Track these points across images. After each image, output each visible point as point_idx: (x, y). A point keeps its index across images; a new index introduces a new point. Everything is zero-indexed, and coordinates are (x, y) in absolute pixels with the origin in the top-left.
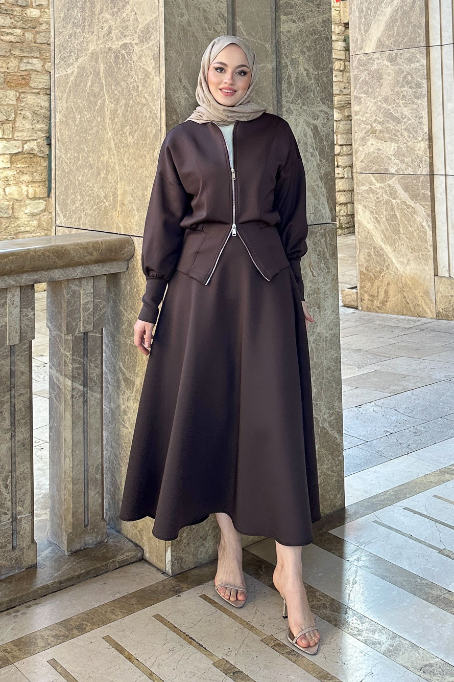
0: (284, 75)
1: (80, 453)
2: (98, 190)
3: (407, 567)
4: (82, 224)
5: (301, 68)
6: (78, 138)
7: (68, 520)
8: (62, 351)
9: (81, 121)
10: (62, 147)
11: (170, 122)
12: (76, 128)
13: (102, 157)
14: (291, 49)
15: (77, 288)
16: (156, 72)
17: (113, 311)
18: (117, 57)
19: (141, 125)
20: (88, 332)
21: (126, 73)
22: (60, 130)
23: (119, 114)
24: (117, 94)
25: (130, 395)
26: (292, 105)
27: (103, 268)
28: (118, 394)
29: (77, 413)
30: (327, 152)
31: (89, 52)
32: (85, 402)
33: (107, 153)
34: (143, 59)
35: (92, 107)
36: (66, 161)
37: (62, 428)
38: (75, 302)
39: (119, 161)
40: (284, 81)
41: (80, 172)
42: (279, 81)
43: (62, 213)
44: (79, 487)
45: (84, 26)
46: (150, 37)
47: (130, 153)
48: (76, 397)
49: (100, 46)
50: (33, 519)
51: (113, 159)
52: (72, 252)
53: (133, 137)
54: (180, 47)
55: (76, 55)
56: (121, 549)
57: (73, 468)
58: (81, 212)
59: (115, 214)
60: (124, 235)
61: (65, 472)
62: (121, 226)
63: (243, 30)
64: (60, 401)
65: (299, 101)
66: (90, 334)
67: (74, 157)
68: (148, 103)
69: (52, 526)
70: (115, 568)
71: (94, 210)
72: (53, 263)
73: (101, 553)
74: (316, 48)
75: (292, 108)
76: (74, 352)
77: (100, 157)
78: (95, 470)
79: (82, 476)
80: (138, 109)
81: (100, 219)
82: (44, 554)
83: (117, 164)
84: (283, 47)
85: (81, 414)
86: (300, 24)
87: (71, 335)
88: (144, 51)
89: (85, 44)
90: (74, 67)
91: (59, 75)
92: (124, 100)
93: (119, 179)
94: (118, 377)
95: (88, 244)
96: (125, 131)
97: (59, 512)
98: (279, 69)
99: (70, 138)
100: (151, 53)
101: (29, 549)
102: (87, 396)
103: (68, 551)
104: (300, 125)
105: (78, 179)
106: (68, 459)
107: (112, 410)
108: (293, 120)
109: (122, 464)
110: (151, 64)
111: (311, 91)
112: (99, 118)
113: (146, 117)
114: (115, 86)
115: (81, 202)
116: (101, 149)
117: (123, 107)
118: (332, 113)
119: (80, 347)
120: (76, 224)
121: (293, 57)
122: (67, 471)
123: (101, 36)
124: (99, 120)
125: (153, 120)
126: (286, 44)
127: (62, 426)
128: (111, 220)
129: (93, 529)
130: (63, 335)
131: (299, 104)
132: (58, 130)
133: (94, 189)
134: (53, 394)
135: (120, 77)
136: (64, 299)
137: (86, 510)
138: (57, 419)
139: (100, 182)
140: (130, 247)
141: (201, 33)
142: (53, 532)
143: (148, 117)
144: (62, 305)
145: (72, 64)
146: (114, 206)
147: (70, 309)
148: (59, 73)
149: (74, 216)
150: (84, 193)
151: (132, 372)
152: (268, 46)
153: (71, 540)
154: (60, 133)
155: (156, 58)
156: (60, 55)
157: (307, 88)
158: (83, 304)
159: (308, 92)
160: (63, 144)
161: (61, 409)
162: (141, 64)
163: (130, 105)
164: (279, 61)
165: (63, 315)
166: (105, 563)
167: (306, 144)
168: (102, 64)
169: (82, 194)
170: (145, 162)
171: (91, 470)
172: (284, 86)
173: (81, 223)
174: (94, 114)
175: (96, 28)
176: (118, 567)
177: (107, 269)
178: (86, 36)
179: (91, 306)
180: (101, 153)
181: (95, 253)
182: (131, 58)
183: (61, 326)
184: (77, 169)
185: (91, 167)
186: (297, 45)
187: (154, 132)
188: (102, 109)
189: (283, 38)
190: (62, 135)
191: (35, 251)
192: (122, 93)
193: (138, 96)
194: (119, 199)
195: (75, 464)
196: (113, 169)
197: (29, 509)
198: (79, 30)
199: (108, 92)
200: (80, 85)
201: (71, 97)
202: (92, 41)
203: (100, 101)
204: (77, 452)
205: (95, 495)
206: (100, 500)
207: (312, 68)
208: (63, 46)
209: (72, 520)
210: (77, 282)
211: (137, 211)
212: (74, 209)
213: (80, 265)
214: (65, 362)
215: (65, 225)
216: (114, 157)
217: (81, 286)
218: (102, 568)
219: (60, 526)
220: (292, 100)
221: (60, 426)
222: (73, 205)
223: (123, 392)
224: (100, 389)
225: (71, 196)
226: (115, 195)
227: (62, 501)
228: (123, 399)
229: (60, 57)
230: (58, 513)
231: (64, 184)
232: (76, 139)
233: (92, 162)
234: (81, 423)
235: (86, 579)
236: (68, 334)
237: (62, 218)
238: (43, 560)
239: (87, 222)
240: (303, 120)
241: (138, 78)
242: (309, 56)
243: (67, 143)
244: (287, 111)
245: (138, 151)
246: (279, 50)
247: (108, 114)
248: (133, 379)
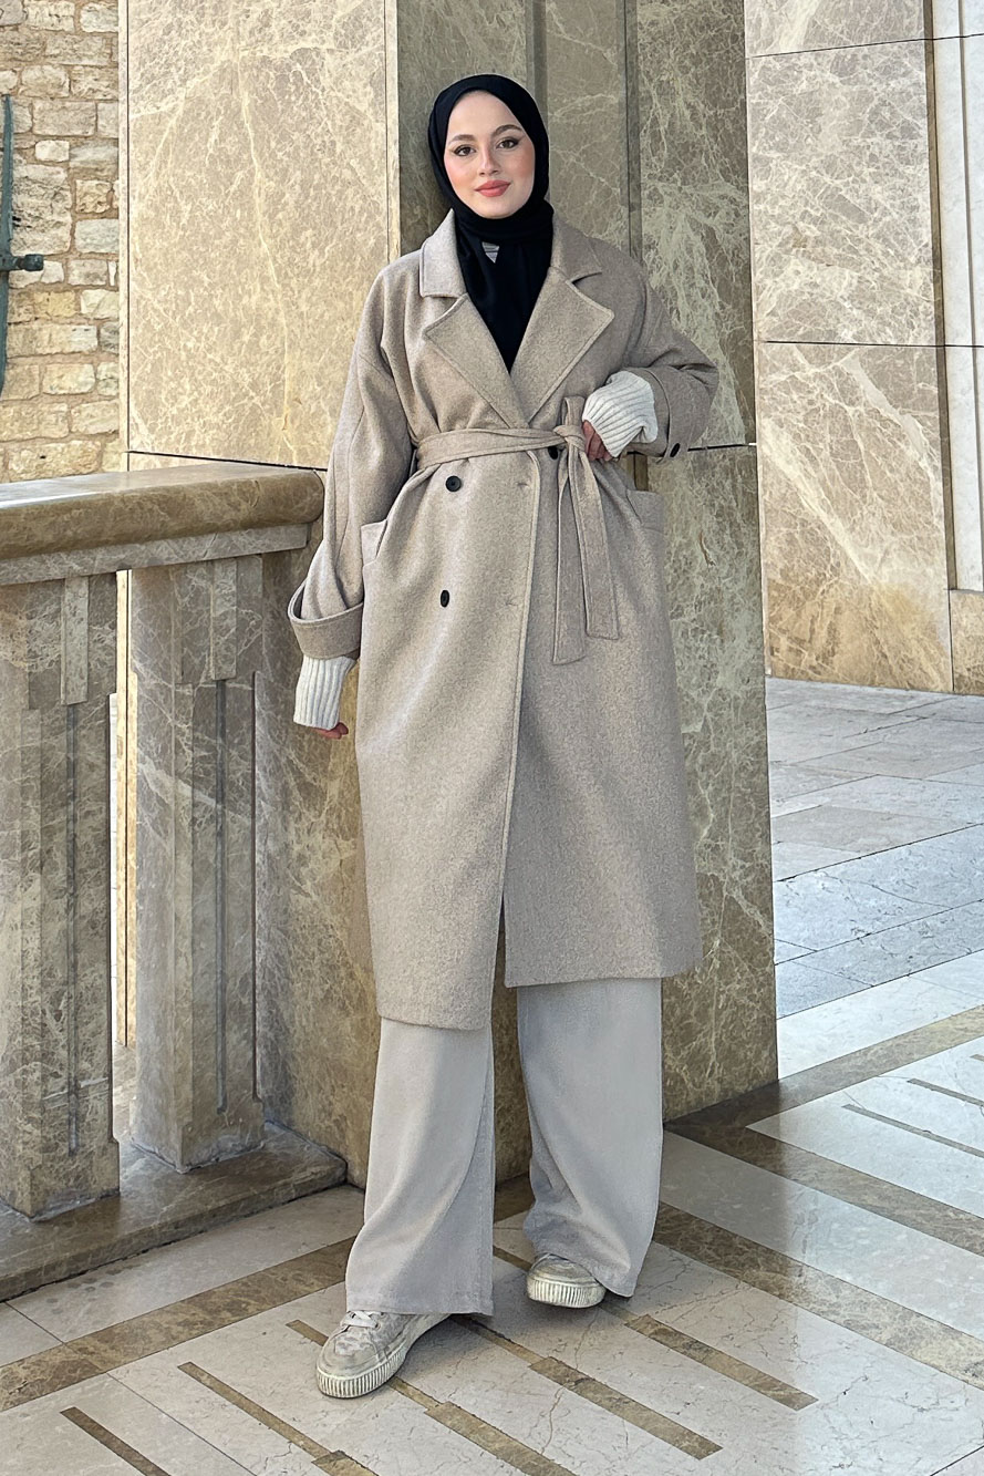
0: (645, 118)
1: (209, 947)
2: (235, 369)
3: (925, 1190)
4: (196, 446)
5: (680, 103)
6: (185, 254)
7: (183, 1096)
8: (170, 720)
9: (192, 218)
10: (145, 275)
11: (410, 222)
12: (181, 233)
13: (246, 297)
14: (659, 62)
15: (203, 583)
16: (376, 113)
17: (273, 636)
18: (282, 79)
19: (340, 228)
20: (225, 680)
21: (304, 114)
22: (142, 237)
23: (286, 204)
24: (282, 160)
25: (313, 820)
26: (661, 184)
27: (258, 539)
28: (285, 820)
29: (203, 858)
30: (735, 288)
31: (213, 68)
32: (220, 834)
33: (259, 289)
34: (347, 84)
35: (222, 187)
36: (157, 306)
37: (169, 893)
38: (200, 613)
39: (288, 307)
40: (645, 131)
41: (191, 332)
42: (633, 131)
43: (146, 423)
44: (206, 1023)
45: (203, 8)
46: (363, 37)
47: (314, 290)
48: (201, 823)
49: (242, 54)
50: (111, 1089)
51: (272, 301)
52: (197, 502)
53: (322, 252)
54: (430, 60)
55: (182, 72)
56: (300, 1161)
57: (193, 979)
58: (193, 420)
59: (277, 422)
60: (300, 468)
61: (177, 990)
62: (291, 448)
63: (560, 21)
64: (166, 832)
65: (675, 175)
66: (230, 685)
67: (177, 297)
68: (359, 178)
69: (143, 1113)
70: (289, 1199)
71: (225, 415)
72: (159, 525)
73: (256, 1167)
74: (712, 59)
75: (661, 192)
76: (196, 723)
77: (240, 297)
78: (240, 988)
79: (211, 999)
80: (333, 193)
81: (240, 434)
82: (132, 1172)
83: (282, 313)
84: (641, 58)
85: (211, 860)
86: (676, 6)
87: (190, 685)
88: (349, 66)
89: (205, 49)
90: (177, 99)
91: (139, 115)
92: (298, 173)
93: (286, 344)
94: (286, 783)
95: (229, 485)
96: (302, 239)
97: (162, 1080)
98: (632, 103)
99: (165, 255)
100: (364, 73)
101: (103, 1155)
102: (223, 822)
103: (182, 1163)
104: (679, 228)
105: (185, 346)
106: (182, 960)
107: (269, 857)
108: (664, 217)
109: (294, 976)
110: (365, 94)
111: (701, 152)
112: (239, 211)
113: (352, 209)
114: (278, 142)
115: (192, 398)
116: (244, 280)
117: (297, 187)
118: (745, 202)
119: (210, 714)
120: (181, 447)
121: (664, 78)
122: (182, 987)
123: (245, 30)
124: (238, 215)
125: (370, 216)
126: (647, 49)
127: (170, 886)
128: (269, 435)
129: (236, 1117)
130: (172, 686)
131: (675, 181)
132: (137, 238)
133: (226, 368)
134: (146, 819)
135: (290, 121)
136: (175, 608)
137: (220, 1075)
138: (156, 873)
139: (240, 352)
140: (316, 494)
141: (471, 27)
142: (147, 1126)
143: (357, 210)
144: (169, 619)
145: (172, 91)
146: (276, 407)
147: (189, 627)
148: (139, 111)
149: (176, 430)
150: (200, 378)
151: (321, 769)
152: (609, 55)
153: (190, 1139)
154: (142, 243)
155: (378, 83)
156: (142, 70)
157: (693, 146)
158: (214, 618)
159: (694, 156)
160: (148, 269)
161: (168, 849)
162: (340, 95)
163: (315, 183)
164: (633, 87)
165: (173, 641)
166: (267, 1187)
167: (691, 269)
168: (247, 93)
169: (196, 380)
170: (351, 307)
171: (233, 986)
172: (645, 141)
173: (193, 443)
174: (226, 204)
175: (231, 13)
176: (294, 1197)
177: (267, 541)
178: (207, 31)
179: (231, 622)
180: (243, 289)
181: (244, 506)
182: (318, 81)
183: (168, 666)
184: (184, 324)
185: (218, 318)
186: (672, 52)
187: (372, 242)
188: (244, 193)
189: (643, 38)
190: (145, 248)
191: (124, 499)
192: (295, 157)
193: (335, 163)
194: (287, 388)
195: (199, 972)
196: (273, 324)
197: (103, 1069)
198: (191, 17)
199: (261, 155)
200: (191, 139)
201: (169, 166)
202: (221, 42)
203: (240, 175)
204: (203, 946)
205: (239, 1042)
206: (251, 1053)
207: (703, 102)
208: (148, 51)
209: (191, 1096)
210: (202, 570)
211: (331, 415)
212: (175, 412)
213: (211, 532)
214: (178, 745)
215: (153, 448)
216: (275, 297)
217: (212, 581)
218: (262, 1197)
219: (163, 1111)
220: (662, 172)
221: (163, 887)
222: (173, 405)
223: (296, 815)
224: (249, 807)
225: (167, 383)
226: (277, 381)
227: (167, 1052)
228: (297, 830)
229: (142, 75)
230: (159, 1082)
231: (151, 358)
232: (180, 256)
233: (221, 307)
234: (209, 882)
235: (229, 1221)
236: (184, 683)
237: (146, 432)
238: (130, 1182)
239: (208, 442)
240: (683, 216)
241: (334, 125)
242: (695, 75)
243: (159, 267)
244: (650, 197)
245: (334, 284)
246: (631, 63)
247: (259, 201)
248: (322, 785)
